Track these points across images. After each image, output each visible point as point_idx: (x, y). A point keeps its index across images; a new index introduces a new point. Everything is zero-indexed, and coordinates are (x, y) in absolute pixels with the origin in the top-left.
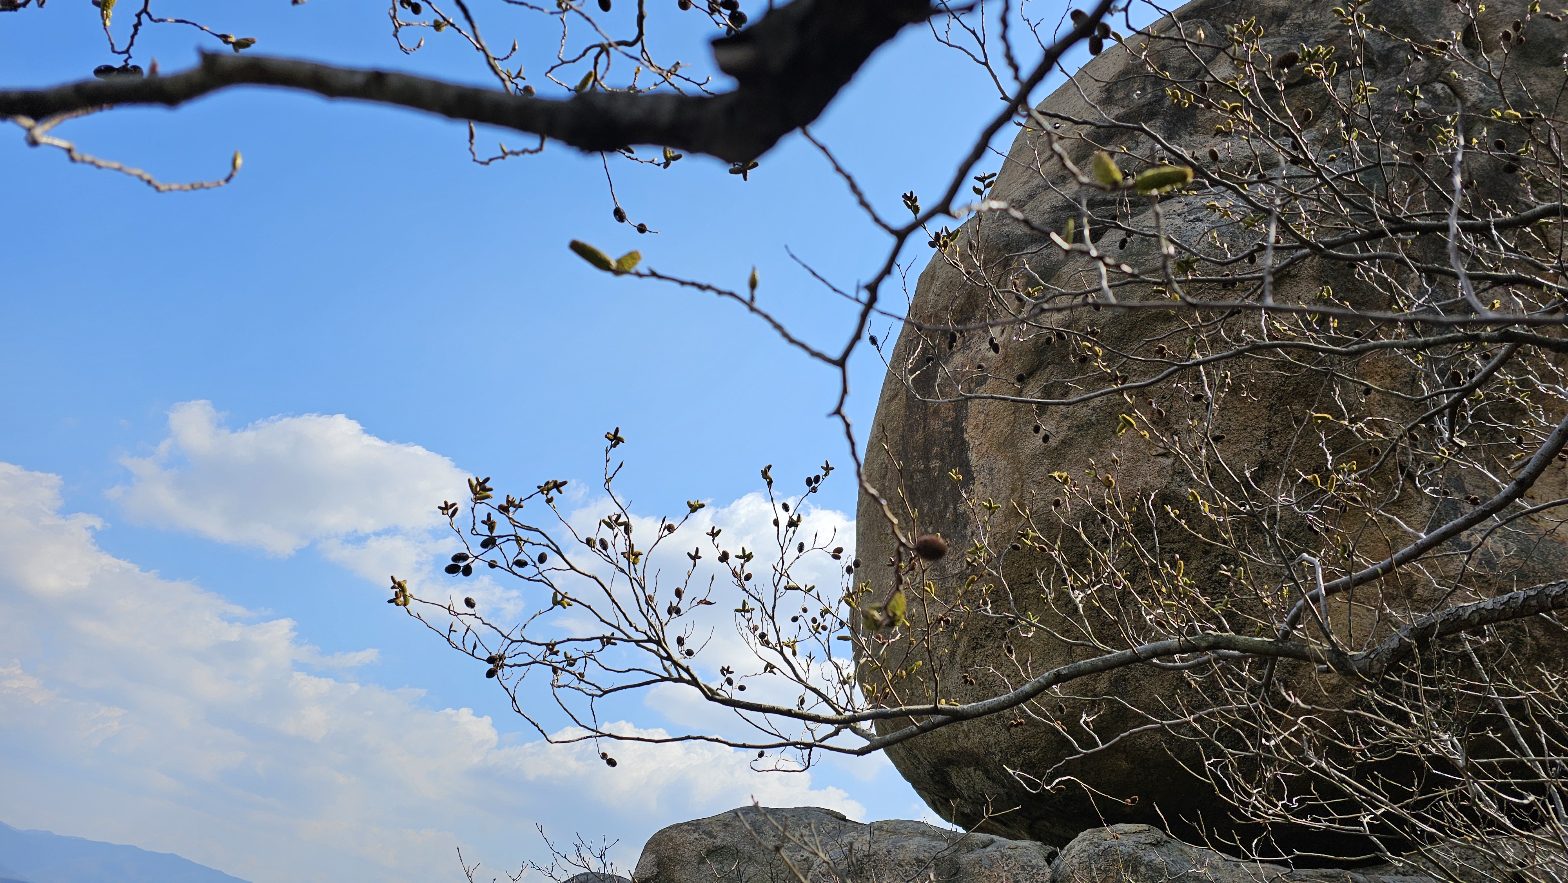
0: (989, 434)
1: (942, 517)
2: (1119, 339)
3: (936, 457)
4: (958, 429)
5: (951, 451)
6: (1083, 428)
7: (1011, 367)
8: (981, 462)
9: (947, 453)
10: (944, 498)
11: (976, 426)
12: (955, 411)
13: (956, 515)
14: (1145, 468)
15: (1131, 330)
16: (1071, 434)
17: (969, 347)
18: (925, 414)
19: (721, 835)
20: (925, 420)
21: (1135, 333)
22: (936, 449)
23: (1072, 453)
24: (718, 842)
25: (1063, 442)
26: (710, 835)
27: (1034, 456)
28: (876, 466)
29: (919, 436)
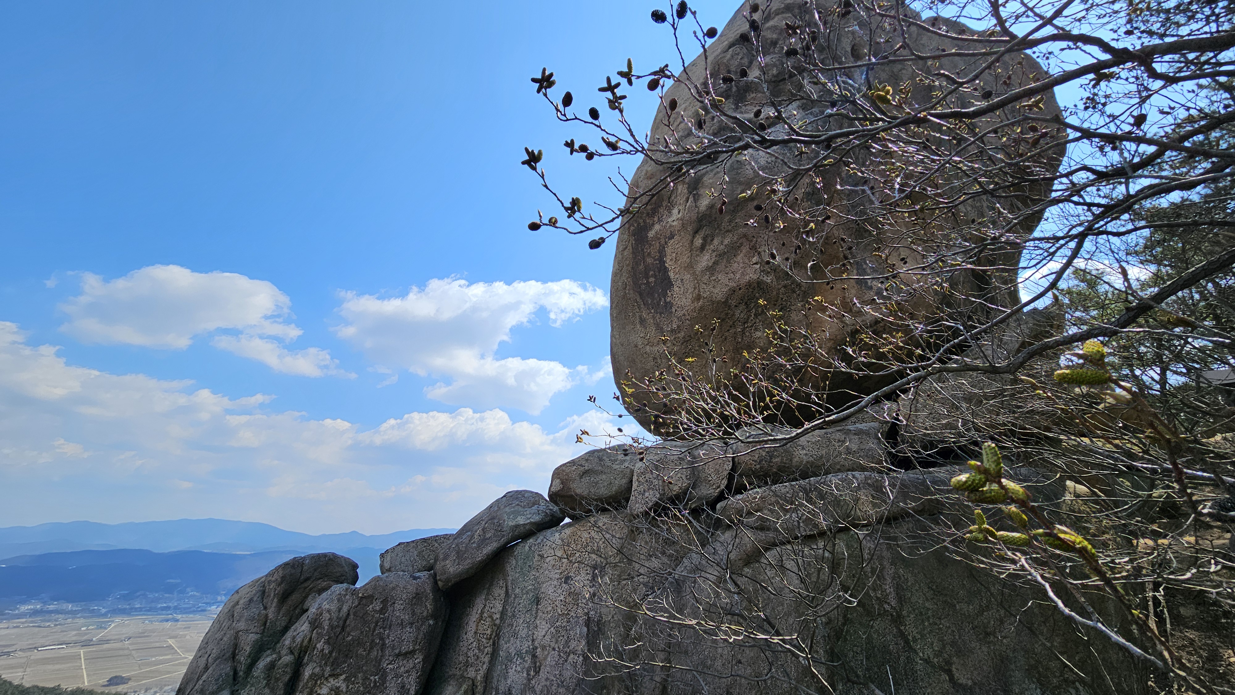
0: (679, 262)
1: (659, 304)
2: (733, 211)
3: (652, 276)
4: (662, 262)
5: (659, 273)
6: (721, 255)
7: (686, 229)
8: (676, 277)
9: (657, 274)
10: (659, 295)
11: (671, 260)
12: (659, 252)
13: (665, 302)
14: (748, 270)
15: (738, 206)
16: (717, 259)
17: (662, 221)
18: (644, 256)
19: (587, 465)
20: (644, 259)
21: (739, 208)
22: (651, 273)
23: (718, 268)
24: (586, 468)
25: (714, 263)
26: (582, 466)
27: (702, 271)
28: (620, 284)
29: (641, 267)
